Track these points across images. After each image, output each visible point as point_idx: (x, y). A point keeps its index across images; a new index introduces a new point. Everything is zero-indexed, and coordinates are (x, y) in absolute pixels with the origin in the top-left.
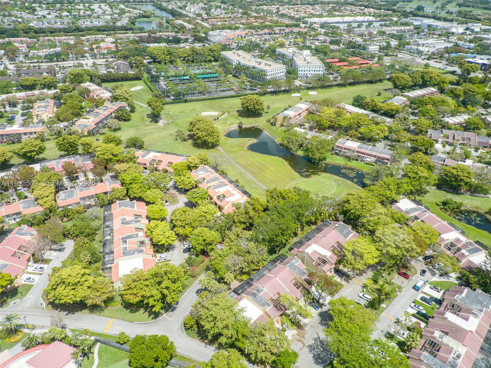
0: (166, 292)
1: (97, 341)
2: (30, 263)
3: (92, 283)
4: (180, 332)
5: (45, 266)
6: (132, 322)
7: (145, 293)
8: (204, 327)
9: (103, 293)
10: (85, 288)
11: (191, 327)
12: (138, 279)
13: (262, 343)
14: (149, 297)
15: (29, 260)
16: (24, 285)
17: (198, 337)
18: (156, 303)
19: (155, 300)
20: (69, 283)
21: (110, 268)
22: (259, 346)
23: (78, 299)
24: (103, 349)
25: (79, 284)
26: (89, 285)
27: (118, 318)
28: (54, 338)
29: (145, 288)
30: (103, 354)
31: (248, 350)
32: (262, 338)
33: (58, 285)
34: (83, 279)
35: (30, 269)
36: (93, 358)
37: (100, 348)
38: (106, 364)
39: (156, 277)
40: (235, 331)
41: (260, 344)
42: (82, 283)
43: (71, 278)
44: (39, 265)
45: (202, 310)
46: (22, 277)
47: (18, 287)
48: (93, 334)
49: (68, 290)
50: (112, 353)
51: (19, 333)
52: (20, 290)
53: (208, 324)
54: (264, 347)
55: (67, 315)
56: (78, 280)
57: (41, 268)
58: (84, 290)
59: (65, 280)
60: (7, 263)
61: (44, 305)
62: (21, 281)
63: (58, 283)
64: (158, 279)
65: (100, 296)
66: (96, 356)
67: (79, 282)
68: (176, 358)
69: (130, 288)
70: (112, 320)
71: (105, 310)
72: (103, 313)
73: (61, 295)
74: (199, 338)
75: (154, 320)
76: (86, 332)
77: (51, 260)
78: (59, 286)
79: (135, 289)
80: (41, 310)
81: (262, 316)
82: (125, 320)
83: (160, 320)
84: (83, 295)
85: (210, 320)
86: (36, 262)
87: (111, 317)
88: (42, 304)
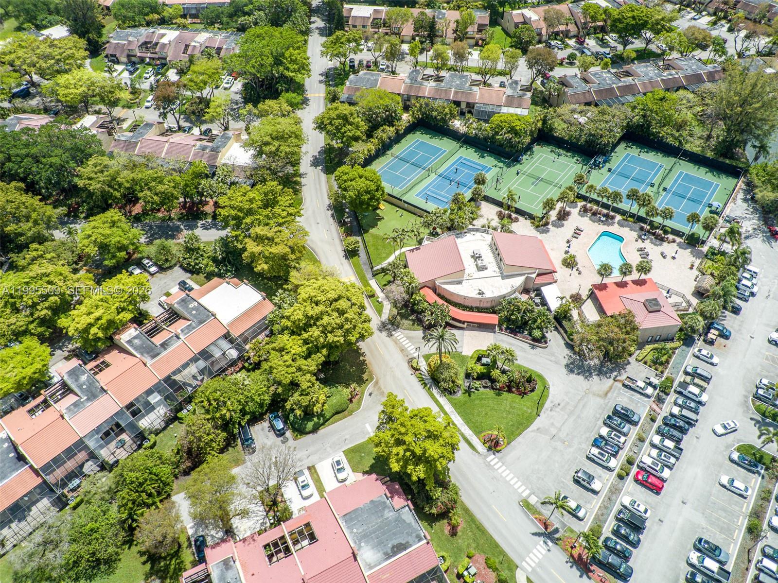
1: (375, 273)
16: (355, 469)
37: (379, 263)
66: (391, 259)
88: (370, 394)
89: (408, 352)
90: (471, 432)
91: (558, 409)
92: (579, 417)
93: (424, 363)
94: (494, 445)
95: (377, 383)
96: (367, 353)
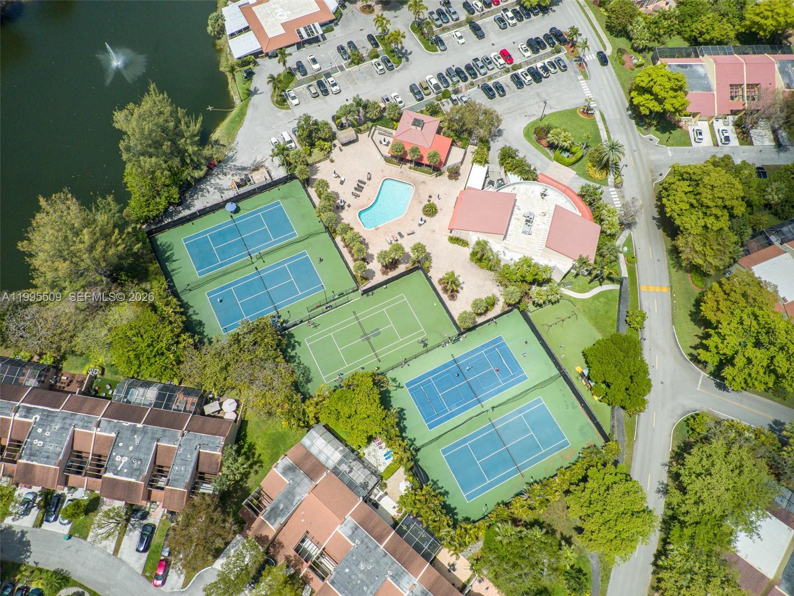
0: (740, 361)
1: (621, 282)
2: (731, 118)
3: (715, 229)
4: (680, 412)
5: (735, 142)
6: (673, 323)
7: (725, 324)
8: (690, 454)
9: (705, 255)
10: (701, 223)
11: (692, 429)
12: (751, 300)
13: (692, 579)
14: (719, 334)
15: (734, 113)
16: (687, 133)
17: (679, 447)
18: (714, 350)
19: (716, 347)
20: (699, 194)
21: (770, 243)
22: (684, 573)
23: (678, 222)
24: (610, 296)
25: (704, 210)
26: (709, 226)
27: (673, 298)
28: (602, 220)
29: (735, 321)
30: (602, 300)
31: (672, 550)
32: (700, 580)
33: (691, 179)
34: (715, 211)
35: (719, 125)
36: (591, 289)
37: (610, 291)
38: (587, 310)
39: (767, 333)
40: (697, 519)
41: (689, 576)
42: (709, 212)
43: (710, 192)
44: (731, 132)
45: (720, 442)
46: (699, 123)
47: (681, 127)
48: (632, 271)
49: (686, 199)
50: (607, 312)
51: (604, 174)
52: (676, 133)
53: (697, 459)
54: (685, 583)
55: (654, 218)
56: (710, 204)
57: (727, 139)
58: (696, 223)
59: (701, 185)
60: (714, 87)
61: (660, 179)
62: (691, 125)
63: (694, 177)
64: (764, 338)
65: (696, 252)
66: (598, 290)
67: (708, 207)
68: (627, 417)
69: (728, 295)
70: (666, 290)
71: (681, 272)
72: (674, 270)
73: (675, 192)
74: (676, 449)
75: (688, 358)
76: (632, 261)
77: (751, 144)
78: (688, 183)
79: (729, 303)
80: (650, 180)
81: (763, 577)
82: (673, 310)
83: (692, 369)
84: (688, 226)
85: (704, 462)
86: (737, 125)
87: (671, 287)
88: (661, 175)
89: (618, 194)
90: (598, 123)
91: (529, 113)
92: (519, 104)
93: (609, 180)
94: (587, 111)
95: (653, 181)
96: (654, 206)
